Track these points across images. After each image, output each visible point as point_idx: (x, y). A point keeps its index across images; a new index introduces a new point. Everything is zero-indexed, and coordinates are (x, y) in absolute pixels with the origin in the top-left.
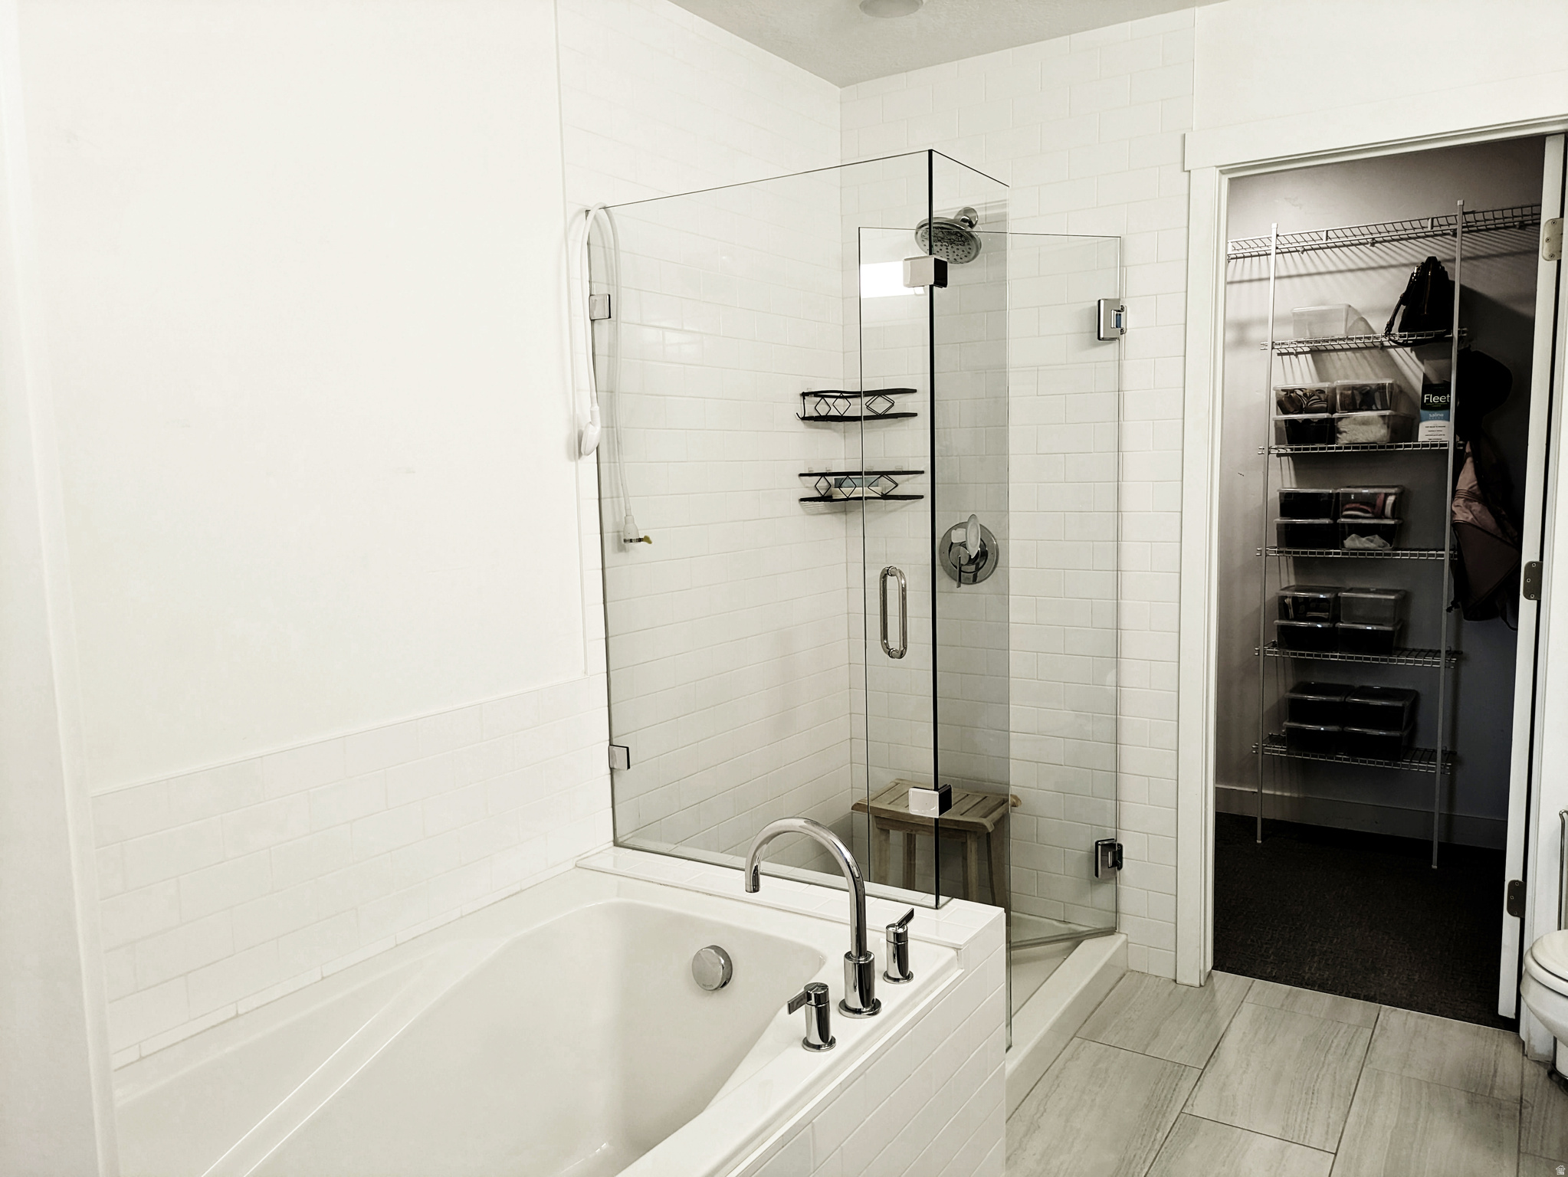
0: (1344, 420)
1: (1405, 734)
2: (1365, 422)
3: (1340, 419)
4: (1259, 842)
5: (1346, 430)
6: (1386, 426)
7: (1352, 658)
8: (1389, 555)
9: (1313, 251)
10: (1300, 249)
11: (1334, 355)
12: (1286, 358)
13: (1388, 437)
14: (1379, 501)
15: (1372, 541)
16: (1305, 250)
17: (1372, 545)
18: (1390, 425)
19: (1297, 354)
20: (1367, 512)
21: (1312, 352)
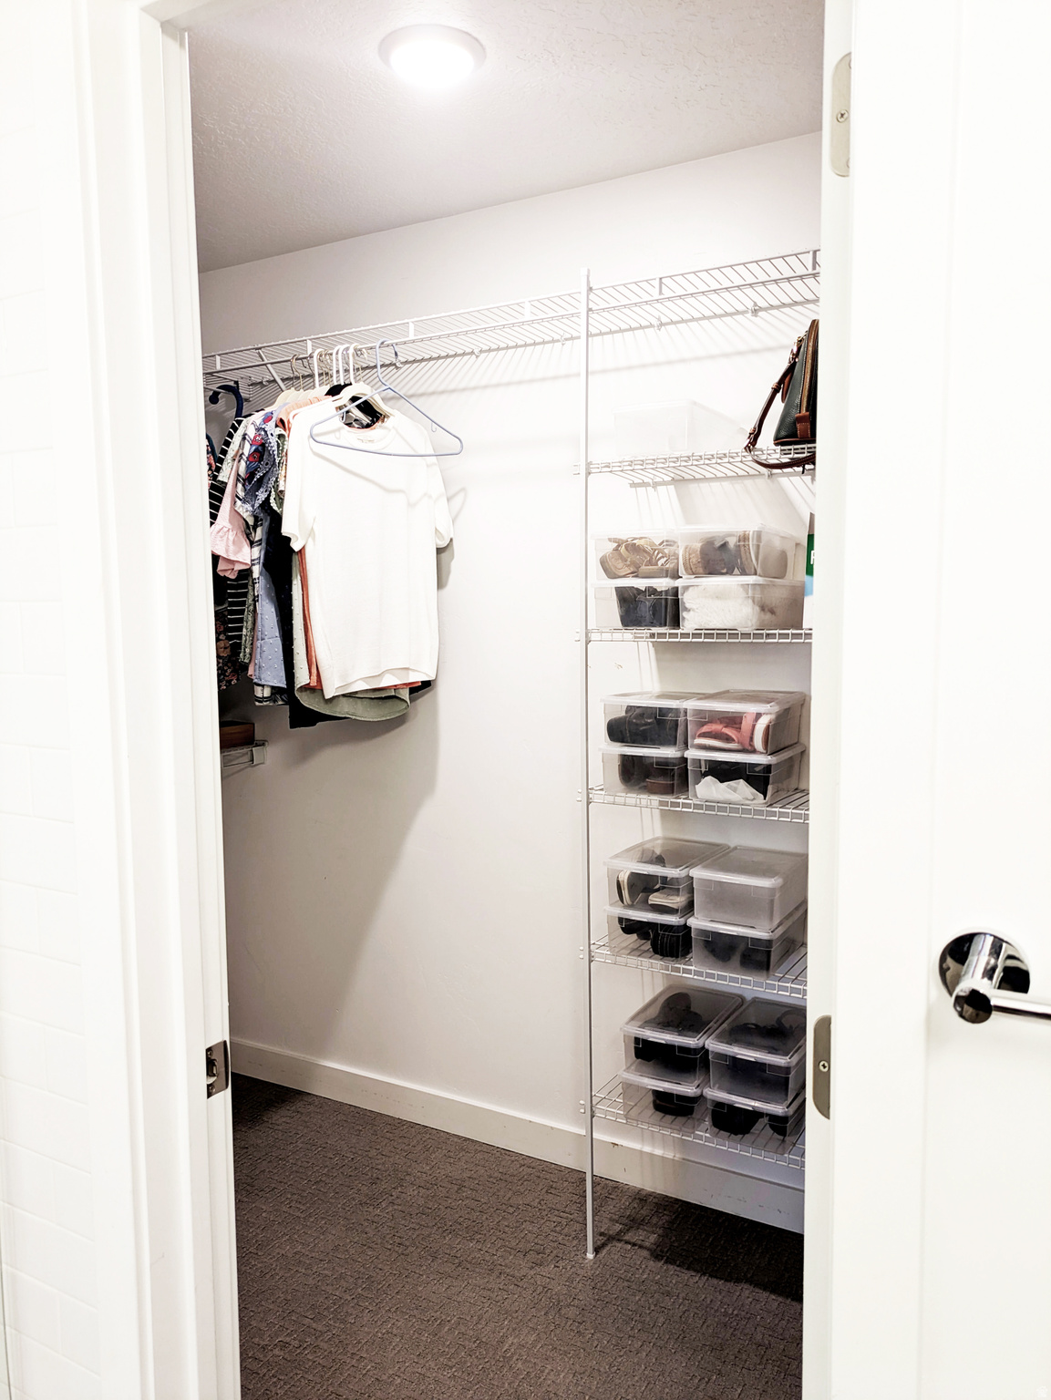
0: (691, 589)
1: (791, 1111)
2: (720, 595)
3: (686, 588)
4: (590, 1256)
5: (694, 607)
6: (750, 601)
7: (712, 976)
8: (761, 813)
9: (673, 326)
10: (655, 322)
11: (704, 485)
12: (641, 490)
13: (754, 621)
14: (746, 724)
15: (735, 790)
16: (662, 324)
17: (734, 797)
18: (756, 600)
19: (655, 485)
20: (728, 739)
21: (678, 481)
